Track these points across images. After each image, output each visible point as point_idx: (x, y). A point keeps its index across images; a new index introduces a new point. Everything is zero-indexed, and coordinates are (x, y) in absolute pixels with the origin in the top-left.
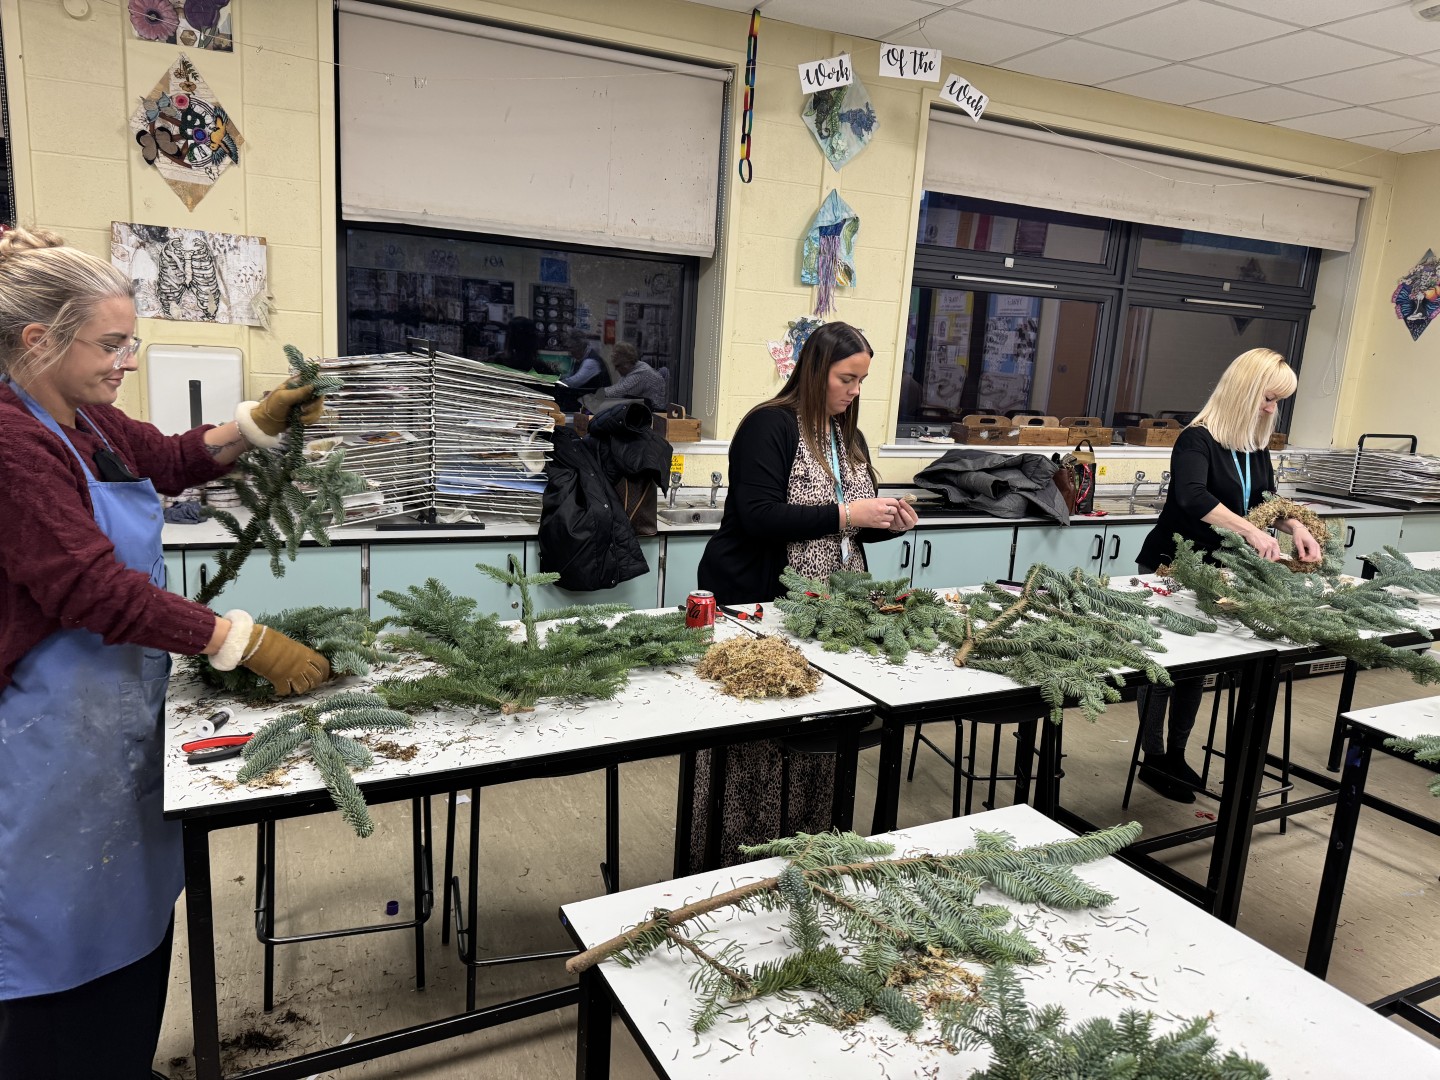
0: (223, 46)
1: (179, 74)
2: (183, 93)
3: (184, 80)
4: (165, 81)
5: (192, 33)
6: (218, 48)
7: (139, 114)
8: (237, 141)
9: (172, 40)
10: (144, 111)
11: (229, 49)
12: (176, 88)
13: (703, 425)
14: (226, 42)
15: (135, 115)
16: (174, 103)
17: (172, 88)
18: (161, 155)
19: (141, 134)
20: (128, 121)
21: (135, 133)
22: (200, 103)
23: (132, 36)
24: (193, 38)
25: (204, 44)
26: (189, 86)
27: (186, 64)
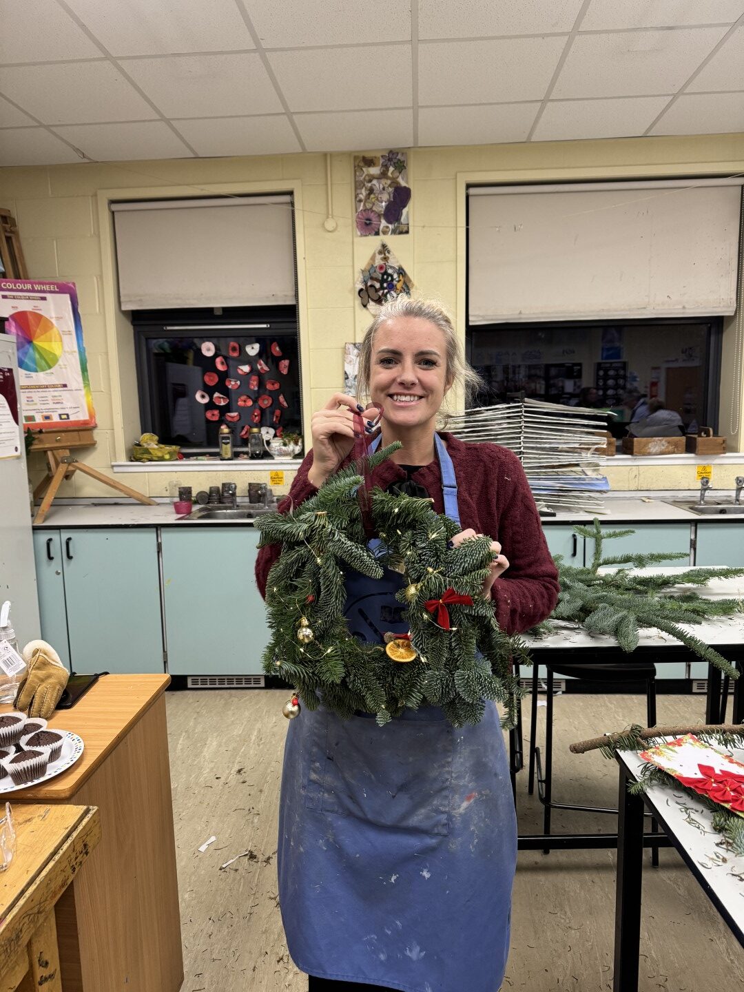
0: (404, 231)
1: (380, 253)
2: (382, 263)
3: (383, 255)
4: (373, 258)
5: (387, 227)
6: (401, 233)
7: (360, 279)
8: (410, 286)
9: (377, 234)
10: (362, 277)
11: (407, 232)
12: (379, 261)
13: (728, 442)
14: (405, 229)
15: (358, 280)
16: (378, 270)
17: (376, 261)
18: (370, 301)
19: (361, 290)
20: (354, 284)
21: (357, 290)
22: (391, 267)
23: (357, 236)
24: (388, 230)
25: (394, 232)
26: (386, 259)
27: (384, 246)
